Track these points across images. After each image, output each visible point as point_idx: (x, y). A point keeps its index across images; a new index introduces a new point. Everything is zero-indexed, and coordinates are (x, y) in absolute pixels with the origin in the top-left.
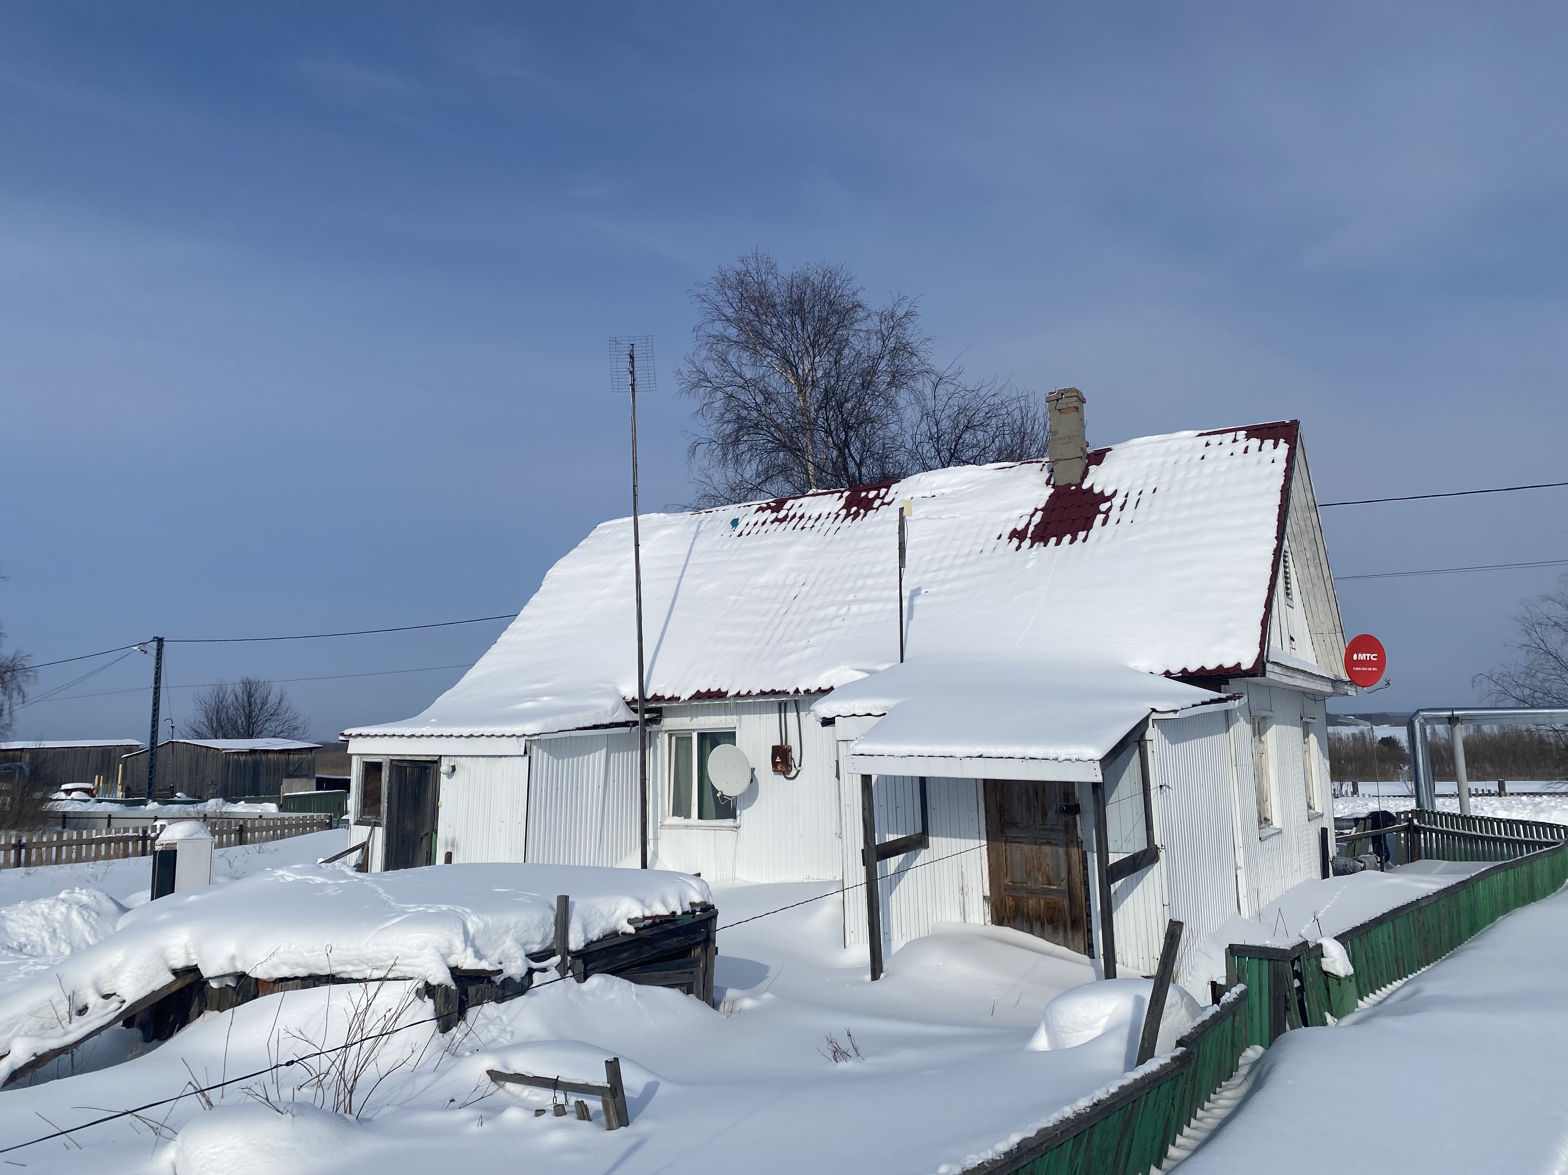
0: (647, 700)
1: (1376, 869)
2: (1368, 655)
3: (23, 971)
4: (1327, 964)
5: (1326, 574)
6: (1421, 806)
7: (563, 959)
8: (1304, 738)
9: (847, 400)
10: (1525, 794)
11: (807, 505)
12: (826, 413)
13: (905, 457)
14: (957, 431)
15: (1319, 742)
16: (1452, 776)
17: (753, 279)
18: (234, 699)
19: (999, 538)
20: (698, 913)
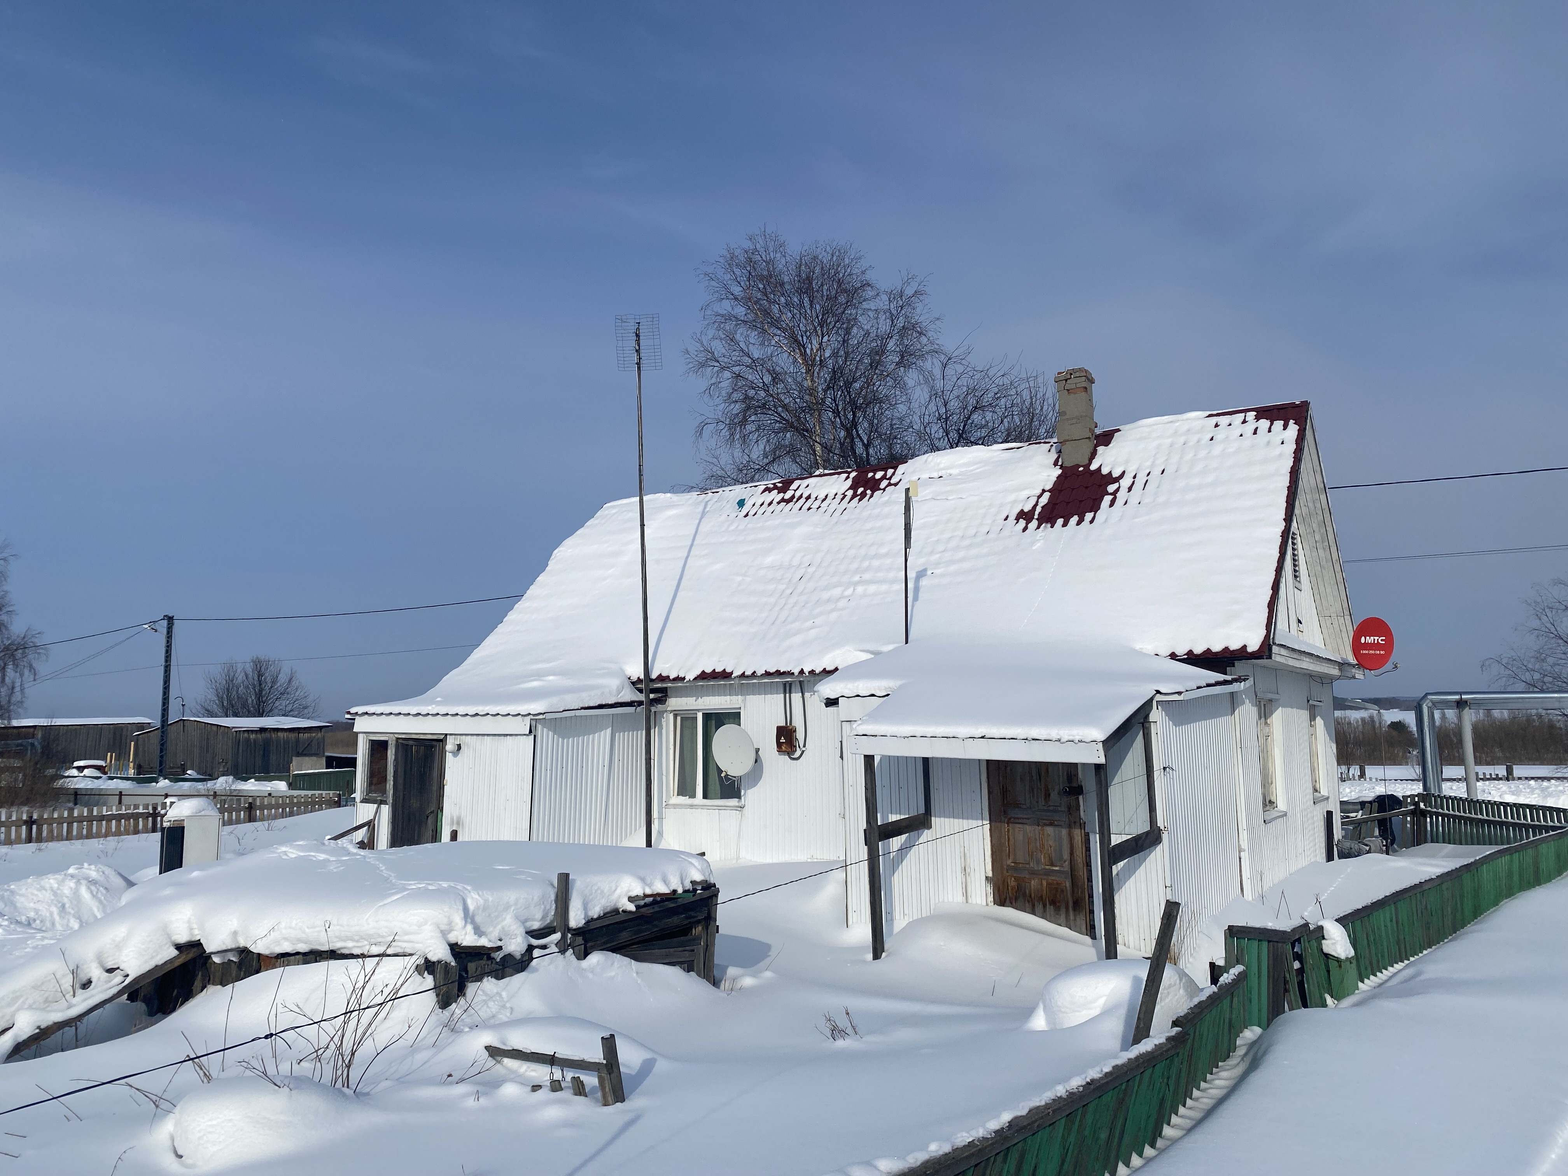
0: (652, 680)
1: (1381, 852)
2: (1376, 638)
3: (30, 946)
4: (1327, 946)
5: (1335, 556)
6: (1428, 790)
7: (564, 937)
8: (1311, 722)
9: (855, 380)
10: (1533, 778)
11: (813, 486)
12: (834, 393)
13: (913, 438)
14: (966, 411)
15: (1326, 725)
16: (1460, 761)
17: (762, 257)
18: (245, 678)
19: (1006, 519)
20: (699, 892)
